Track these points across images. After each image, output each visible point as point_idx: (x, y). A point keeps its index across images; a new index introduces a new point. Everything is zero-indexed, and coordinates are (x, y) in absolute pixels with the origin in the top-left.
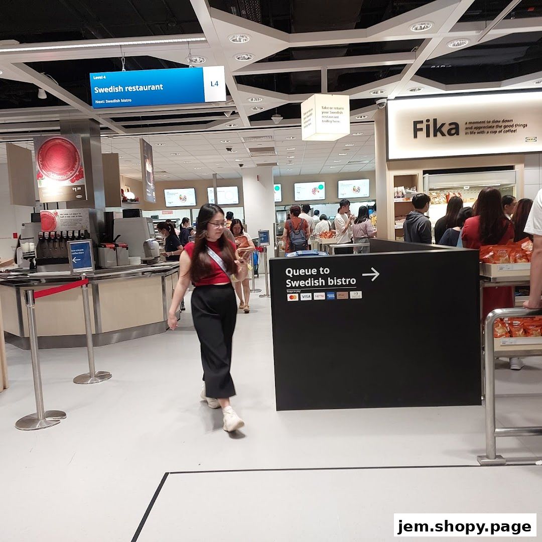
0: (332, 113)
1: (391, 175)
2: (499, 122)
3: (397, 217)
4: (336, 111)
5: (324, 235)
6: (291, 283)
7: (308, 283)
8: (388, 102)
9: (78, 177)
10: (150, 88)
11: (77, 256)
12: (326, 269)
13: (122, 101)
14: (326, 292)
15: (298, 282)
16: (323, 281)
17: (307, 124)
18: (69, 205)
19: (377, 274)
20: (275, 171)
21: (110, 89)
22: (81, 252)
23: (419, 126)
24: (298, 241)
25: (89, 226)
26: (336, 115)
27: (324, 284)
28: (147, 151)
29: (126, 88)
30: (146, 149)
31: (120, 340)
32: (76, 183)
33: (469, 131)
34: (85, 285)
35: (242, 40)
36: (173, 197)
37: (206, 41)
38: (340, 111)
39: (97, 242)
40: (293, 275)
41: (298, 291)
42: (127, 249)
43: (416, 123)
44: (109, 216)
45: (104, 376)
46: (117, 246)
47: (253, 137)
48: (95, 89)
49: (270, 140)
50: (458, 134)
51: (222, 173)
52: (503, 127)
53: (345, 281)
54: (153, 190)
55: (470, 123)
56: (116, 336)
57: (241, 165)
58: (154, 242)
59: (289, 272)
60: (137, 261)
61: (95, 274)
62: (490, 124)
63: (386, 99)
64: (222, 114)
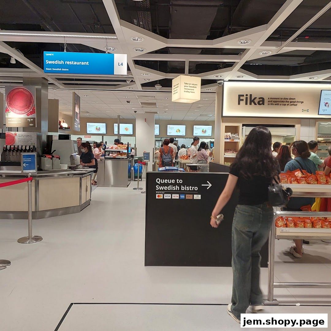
0: (191, 87)
1: (223, 125)
2: (288, 99)
3: (226, 150)
4: (193, 86)
5: (183, 157)
6: (159, 187)
7: (169, 188)
8: (224, 82)
9: (32, 113)
10: (81, 63)
11: (27, 163)
12: (181, 180)
13: (63, 70)
14: (180, 194)
15: (163, 187)
16: (178, 187)
17: (175, 92)
18: (24, 129)
19: (210, 185)
20: (156, 116)
21: (55, 62)
22: (29, 160)
23: (241, 98)
24: (167, 160)
25: (36, 144)
26: (193, 88)
27: (179, 189)
28: (77, 100)
29: (66, 62)
30: (76, 98)
31: (51, 216)
32: (30, 116)
33: (270, 103)
34: (30, 181)
35: (139, 40)
36: (92, 128)
37: (117, 39)
38: (195, 86)
39: (41, 154)
40: (160, 182)
41: (163, 193)
42: (59, 159)
43: (240, 96)
44: (50, 138)
45: (38, 239)
46: (53, 157)
47: (143, 96)
48: (46, 61)
49: (154, 99)
50: (264, 104)
51: (123, 115)
52: (289, 102)
53: (191, 188)
54: (79, 124)
55: (271, 98)
56: (48, 213)
57: (135, 112)
58: (77, 155)
59: (158, 181)
60: (65, 167)
61: (37, 174)
62: (283, 100)
63: (223, 81)
64: (125, 81)
